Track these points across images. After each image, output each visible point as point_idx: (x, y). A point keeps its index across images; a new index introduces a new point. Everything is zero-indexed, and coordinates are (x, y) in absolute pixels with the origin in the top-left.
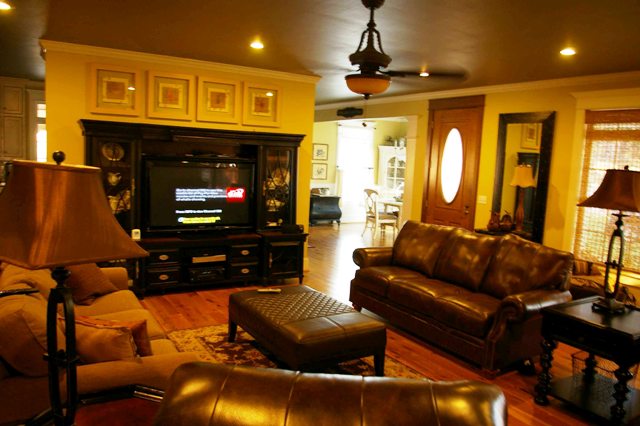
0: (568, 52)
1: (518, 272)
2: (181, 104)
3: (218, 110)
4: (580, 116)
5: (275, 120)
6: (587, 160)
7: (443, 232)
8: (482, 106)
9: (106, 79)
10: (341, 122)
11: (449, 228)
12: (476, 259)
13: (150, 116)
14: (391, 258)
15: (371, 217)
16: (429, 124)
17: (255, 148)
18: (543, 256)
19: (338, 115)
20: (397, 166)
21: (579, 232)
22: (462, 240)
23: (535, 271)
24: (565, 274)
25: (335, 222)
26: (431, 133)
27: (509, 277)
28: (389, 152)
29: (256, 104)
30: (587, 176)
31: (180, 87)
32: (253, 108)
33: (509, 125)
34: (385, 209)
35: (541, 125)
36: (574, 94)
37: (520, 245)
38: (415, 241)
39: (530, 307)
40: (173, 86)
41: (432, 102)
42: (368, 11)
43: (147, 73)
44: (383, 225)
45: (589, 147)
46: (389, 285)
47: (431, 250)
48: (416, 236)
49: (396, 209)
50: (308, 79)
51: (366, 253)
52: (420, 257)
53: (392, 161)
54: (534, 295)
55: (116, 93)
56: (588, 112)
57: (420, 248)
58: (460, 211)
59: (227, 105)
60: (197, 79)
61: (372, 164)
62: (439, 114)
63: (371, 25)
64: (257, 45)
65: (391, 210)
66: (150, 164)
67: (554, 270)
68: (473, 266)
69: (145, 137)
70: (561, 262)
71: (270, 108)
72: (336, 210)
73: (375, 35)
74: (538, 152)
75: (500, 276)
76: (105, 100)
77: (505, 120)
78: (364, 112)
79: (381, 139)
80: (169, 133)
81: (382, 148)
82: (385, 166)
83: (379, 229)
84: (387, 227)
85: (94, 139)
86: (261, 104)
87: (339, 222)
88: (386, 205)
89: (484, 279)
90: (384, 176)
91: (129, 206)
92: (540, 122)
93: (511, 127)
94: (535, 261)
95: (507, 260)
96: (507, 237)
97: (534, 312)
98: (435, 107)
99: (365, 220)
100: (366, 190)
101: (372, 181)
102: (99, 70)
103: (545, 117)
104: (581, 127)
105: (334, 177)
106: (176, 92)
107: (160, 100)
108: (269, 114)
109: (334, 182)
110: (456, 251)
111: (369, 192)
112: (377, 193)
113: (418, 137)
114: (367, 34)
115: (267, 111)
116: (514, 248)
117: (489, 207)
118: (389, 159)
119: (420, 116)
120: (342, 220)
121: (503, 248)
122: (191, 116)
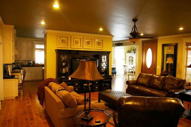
0: (181, 29)
1: (172, 85)
2: (79, 44)
3: (88, 45)
4: (184, 44)
5: (103, 48)
6: (187, 56)
7: (150, 76)
8: (157, 42)
9: (61, 39)
10: (116, 47)
11: (151, 75)
12: (160, 82)
13: (72, 47)
14: (136, 83)
15: (125, 73)
16: (142, 47)
17: (98, 55)
18: (178, 80)
19: (116, 45)
20: (131, 58)
21: (186, 75)
22: (155, 78)
23: (176, 85)
24: (184, 85)
25: (114, 75)
26: (143, 49)
27: (169, 86)
28: (129, 55)
29: (98, 44)
30: (187, 60)
31: (79, 40)
32: (97, 45)
33: (165, 47)
34: (129, 71)
35: (173, 47)
36: (183, 39)
37: (172, 78)
38: (142, 78)
39: (176, 93)
40: (77, 40)
41: (142, 41)
42: (134, 23)
43: (71, 37)
44: (129, 75)
45: (187, 52)
46: (137, 89)
47: (147, 80)
48: (142, 77)
49: (132, 71)
50: (110, 37)
51: (130, 82)
52: (144, 82)
53: (130, 57)
54: (176, 90)
55: (64, 42)
56: (186, 43)
57: (144, 80)
58: (152, 70)
59: (91, 45)
60: (83, 38)
61: (124, 58)
62: (145, 44)
63: (135, 26)
64: (101, 29)
65: (131, 71)
66: (73, 60)
67: (181, 84)
68: (159, 84)
69: (72, 53)
70: (183, 82)
71: (101, 45)
72: (115, 71)
73: (136, 28)
74: (173, 54)
75: (167, 86)
76: (61, 44)
77: (164, 46)
78: (123, 44)
79: (126, 51)
80: (78, 52)
81: (127, 54)
82: (128, 59)
83: (127, 76)
84: (130, 76)
85: (60, 54)
86: (99, 44)
87: (116, 75)
88: (129, 70)
89: (162, 87)
90: (128, 61)
91: (68, 71)
92: (173, 46)
93: (165, 48)
94: (176, 82)
95: (168, 82)
96: (168, 76)
97: (177, 94)
98: (143, 43)
99: (124, 74)
100: (123, 66)
101: (125, 63)
102: (59, 37)
103: (175, 45)
104: (185, 47)
105: (114, 62)
106: (78, 41)
107: (74, 44)
108: (101, 46)
109: (114, 63)
110: (154, 81)
111: (125, 66)
112: (127, 66)
113: (139, 51)
114: (134, 28)
115: (100, 46)
116: (170, 79)
117: (160, 69)
118: (129, 57)
119: (140, 45)
120: (116, 74)
121: (167, 79)
122: (82, 47)
